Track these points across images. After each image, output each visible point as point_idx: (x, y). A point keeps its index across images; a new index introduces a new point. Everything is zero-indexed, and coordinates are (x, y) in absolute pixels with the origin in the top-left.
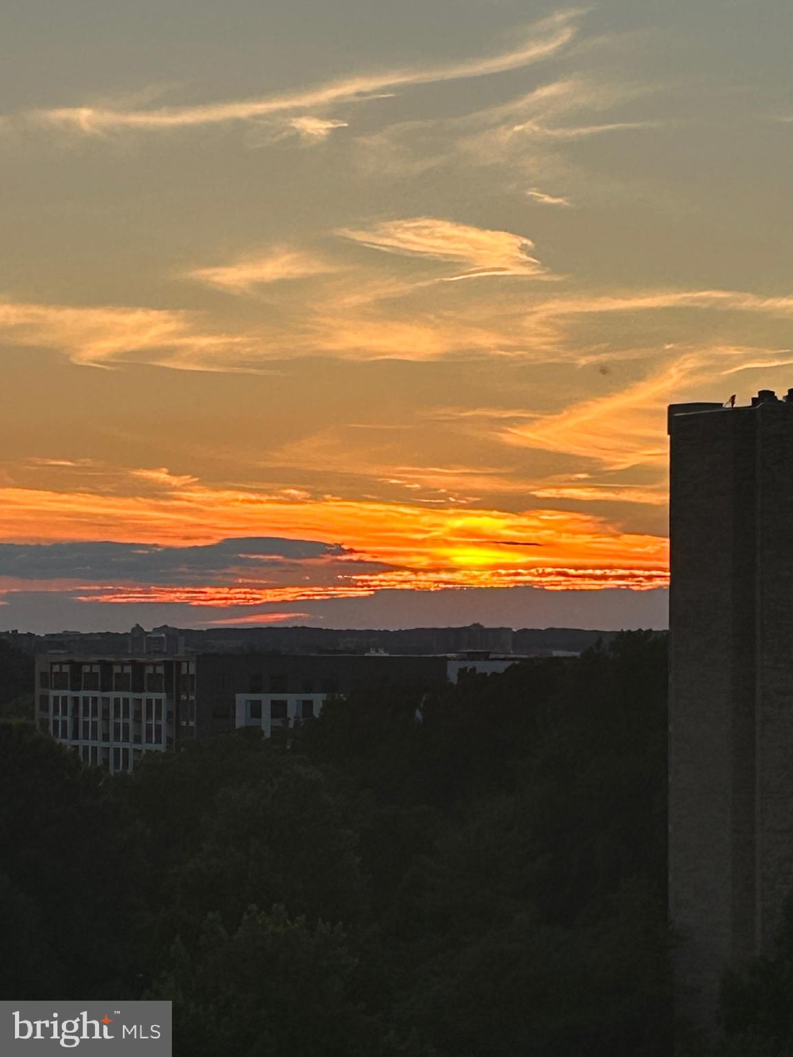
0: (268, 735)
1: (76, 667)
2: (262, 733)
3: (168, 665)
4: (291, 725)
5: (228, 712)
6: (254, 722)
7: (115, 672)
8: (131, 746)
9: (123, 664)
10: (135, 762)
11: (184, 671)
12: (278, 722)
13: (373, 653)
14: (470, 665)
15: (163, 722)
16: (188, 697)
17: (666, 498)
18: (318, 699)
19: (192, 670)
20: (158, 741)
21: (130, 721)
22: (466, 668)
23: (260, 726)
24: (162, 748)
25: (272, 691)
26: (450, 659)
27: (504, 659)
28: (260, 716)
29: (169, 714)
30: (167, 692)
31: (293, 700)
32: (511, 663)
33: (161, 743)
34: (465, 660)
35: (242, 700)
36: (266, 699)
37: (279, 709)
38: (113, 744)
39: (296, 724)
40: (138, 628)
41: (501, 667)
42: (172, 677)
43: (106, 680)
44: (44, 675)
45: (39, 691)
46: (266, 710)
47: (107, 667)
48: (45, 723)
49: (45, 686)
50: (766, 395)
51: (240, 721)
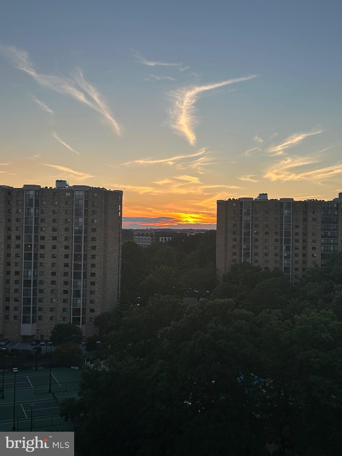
2: (163, 243)
3: (151, 233)
4: (167, 241)
5: (159, 240)
6: (162, 241)
8: (146, 244)
9: (145, 233)
10: (147, 246)
12: (165, 241)
13: (178, 232)
14: (190, 234)
15: (150, 241)
16: (154, 238)
18: (171, 238)
19: (154, 234)
20: (150, 243)
21: (146, 241)
26: (188, 233)
29: (151, 240)
30: (151, 237)
31: (167, 238)
32: (196, 234)
35: (160, 238)
36: (164, 238)
37: (165, 239)
38: (143, 244)
40: (147, 229)
41: (194, 234)
42: (151, 235)
43: (143, 235)
44: (135, 234)
45: (134, 237)
46: (164, 239)
47: (143, 234)
48: (135, 241)
49: (135, 236)
50: (230, 199)
51: (160, 241)
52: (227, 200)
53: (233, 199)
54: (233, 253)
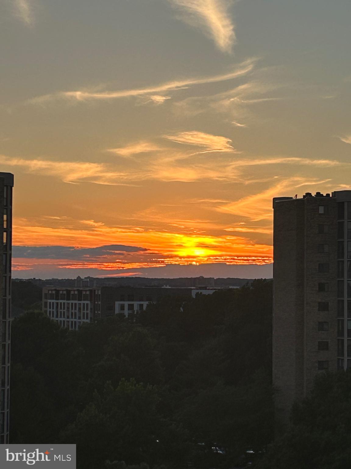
0: (127, 316)
1: (57, 291)
2: (125, 316)
3: (91, 291)
4: (135, 313)
5: (112, 308)
6: (122, 312)
7: (71, 293)
8: (77, 320)
9: (74, 291)
10: (79, 326)
11: (96, 293)
12: (130, 312)
13: (164, 287)
14: (200, 291)
15: (89, 312)
16: (98, 302)
17: (272, 231)
18: (145, 304)
19: (100, 293)
20: (87, 318)
21: (77, 311)
22: (198, 292)
23: (124, 314)
24: (88, 321)
25: (129, 300)
26: (193, 289)
27: (212, 289)
28: (124, 309)
29: (91, 309)
30: (90, 301)
31: (136, 304)
32: (214, 291)
33: (88, 319)
34: (198, 289)
35: (117, 304)
36: (126, 303)
37: (131, 307)
38: (71, 320)
39: (137, 312)
40: (79, 277)
41: (211, 292)
42: (92, 296)
43: (68, 296)
44: (46, 294)
45: (44, 300)
46: (126, 307)
47: (68, 292)
48: (46, 312)
49: (46, 298)
50: (308, 194)
51: (117, 311)
52: (300, 197)
53: (318, 194)
54: (319, 342)
